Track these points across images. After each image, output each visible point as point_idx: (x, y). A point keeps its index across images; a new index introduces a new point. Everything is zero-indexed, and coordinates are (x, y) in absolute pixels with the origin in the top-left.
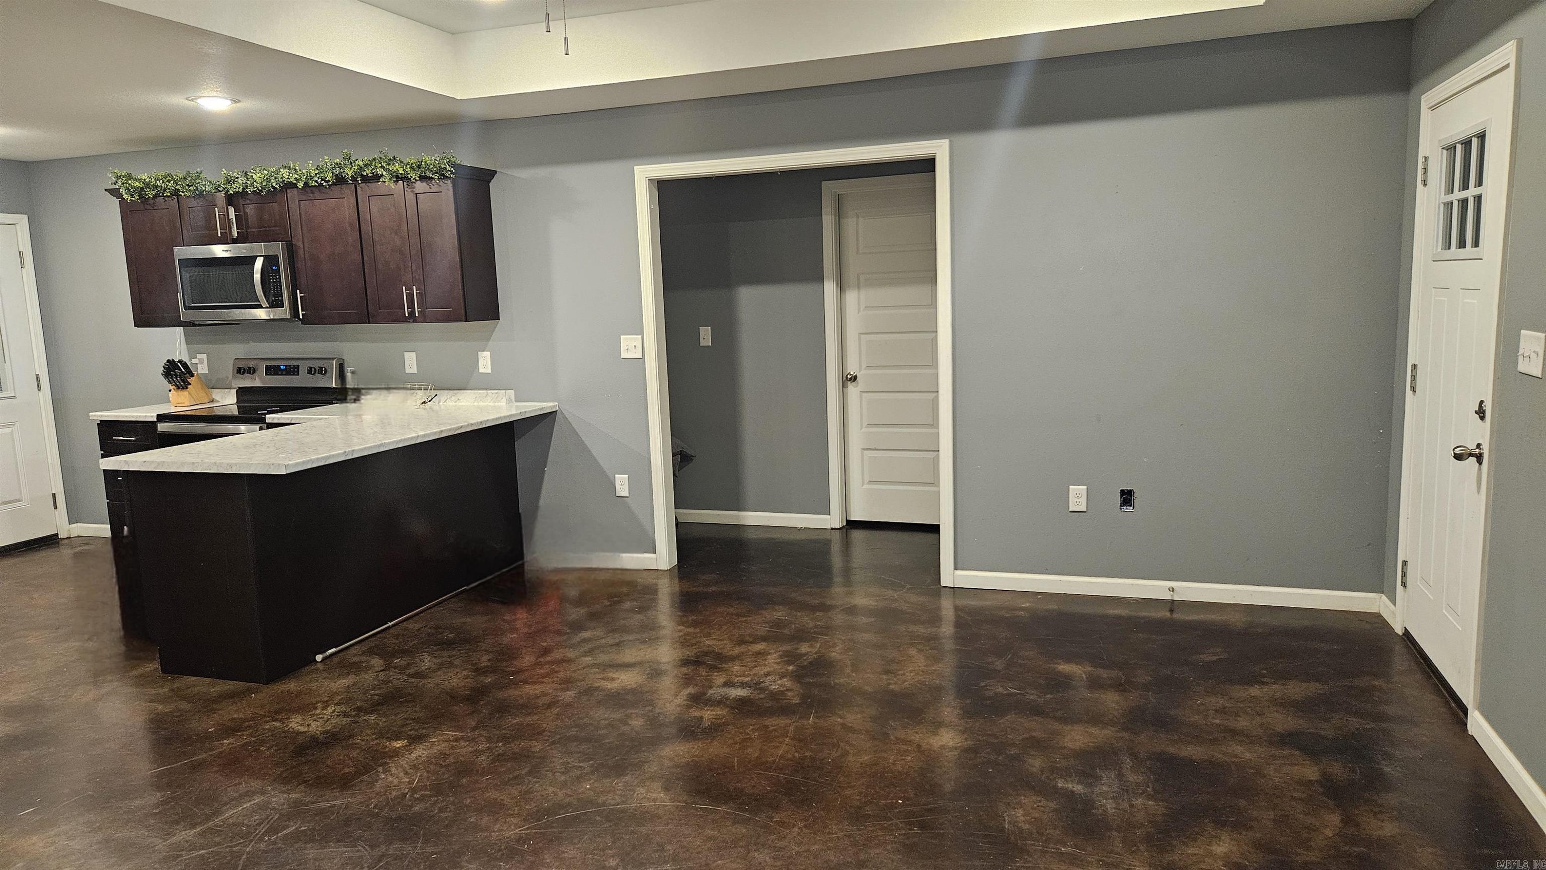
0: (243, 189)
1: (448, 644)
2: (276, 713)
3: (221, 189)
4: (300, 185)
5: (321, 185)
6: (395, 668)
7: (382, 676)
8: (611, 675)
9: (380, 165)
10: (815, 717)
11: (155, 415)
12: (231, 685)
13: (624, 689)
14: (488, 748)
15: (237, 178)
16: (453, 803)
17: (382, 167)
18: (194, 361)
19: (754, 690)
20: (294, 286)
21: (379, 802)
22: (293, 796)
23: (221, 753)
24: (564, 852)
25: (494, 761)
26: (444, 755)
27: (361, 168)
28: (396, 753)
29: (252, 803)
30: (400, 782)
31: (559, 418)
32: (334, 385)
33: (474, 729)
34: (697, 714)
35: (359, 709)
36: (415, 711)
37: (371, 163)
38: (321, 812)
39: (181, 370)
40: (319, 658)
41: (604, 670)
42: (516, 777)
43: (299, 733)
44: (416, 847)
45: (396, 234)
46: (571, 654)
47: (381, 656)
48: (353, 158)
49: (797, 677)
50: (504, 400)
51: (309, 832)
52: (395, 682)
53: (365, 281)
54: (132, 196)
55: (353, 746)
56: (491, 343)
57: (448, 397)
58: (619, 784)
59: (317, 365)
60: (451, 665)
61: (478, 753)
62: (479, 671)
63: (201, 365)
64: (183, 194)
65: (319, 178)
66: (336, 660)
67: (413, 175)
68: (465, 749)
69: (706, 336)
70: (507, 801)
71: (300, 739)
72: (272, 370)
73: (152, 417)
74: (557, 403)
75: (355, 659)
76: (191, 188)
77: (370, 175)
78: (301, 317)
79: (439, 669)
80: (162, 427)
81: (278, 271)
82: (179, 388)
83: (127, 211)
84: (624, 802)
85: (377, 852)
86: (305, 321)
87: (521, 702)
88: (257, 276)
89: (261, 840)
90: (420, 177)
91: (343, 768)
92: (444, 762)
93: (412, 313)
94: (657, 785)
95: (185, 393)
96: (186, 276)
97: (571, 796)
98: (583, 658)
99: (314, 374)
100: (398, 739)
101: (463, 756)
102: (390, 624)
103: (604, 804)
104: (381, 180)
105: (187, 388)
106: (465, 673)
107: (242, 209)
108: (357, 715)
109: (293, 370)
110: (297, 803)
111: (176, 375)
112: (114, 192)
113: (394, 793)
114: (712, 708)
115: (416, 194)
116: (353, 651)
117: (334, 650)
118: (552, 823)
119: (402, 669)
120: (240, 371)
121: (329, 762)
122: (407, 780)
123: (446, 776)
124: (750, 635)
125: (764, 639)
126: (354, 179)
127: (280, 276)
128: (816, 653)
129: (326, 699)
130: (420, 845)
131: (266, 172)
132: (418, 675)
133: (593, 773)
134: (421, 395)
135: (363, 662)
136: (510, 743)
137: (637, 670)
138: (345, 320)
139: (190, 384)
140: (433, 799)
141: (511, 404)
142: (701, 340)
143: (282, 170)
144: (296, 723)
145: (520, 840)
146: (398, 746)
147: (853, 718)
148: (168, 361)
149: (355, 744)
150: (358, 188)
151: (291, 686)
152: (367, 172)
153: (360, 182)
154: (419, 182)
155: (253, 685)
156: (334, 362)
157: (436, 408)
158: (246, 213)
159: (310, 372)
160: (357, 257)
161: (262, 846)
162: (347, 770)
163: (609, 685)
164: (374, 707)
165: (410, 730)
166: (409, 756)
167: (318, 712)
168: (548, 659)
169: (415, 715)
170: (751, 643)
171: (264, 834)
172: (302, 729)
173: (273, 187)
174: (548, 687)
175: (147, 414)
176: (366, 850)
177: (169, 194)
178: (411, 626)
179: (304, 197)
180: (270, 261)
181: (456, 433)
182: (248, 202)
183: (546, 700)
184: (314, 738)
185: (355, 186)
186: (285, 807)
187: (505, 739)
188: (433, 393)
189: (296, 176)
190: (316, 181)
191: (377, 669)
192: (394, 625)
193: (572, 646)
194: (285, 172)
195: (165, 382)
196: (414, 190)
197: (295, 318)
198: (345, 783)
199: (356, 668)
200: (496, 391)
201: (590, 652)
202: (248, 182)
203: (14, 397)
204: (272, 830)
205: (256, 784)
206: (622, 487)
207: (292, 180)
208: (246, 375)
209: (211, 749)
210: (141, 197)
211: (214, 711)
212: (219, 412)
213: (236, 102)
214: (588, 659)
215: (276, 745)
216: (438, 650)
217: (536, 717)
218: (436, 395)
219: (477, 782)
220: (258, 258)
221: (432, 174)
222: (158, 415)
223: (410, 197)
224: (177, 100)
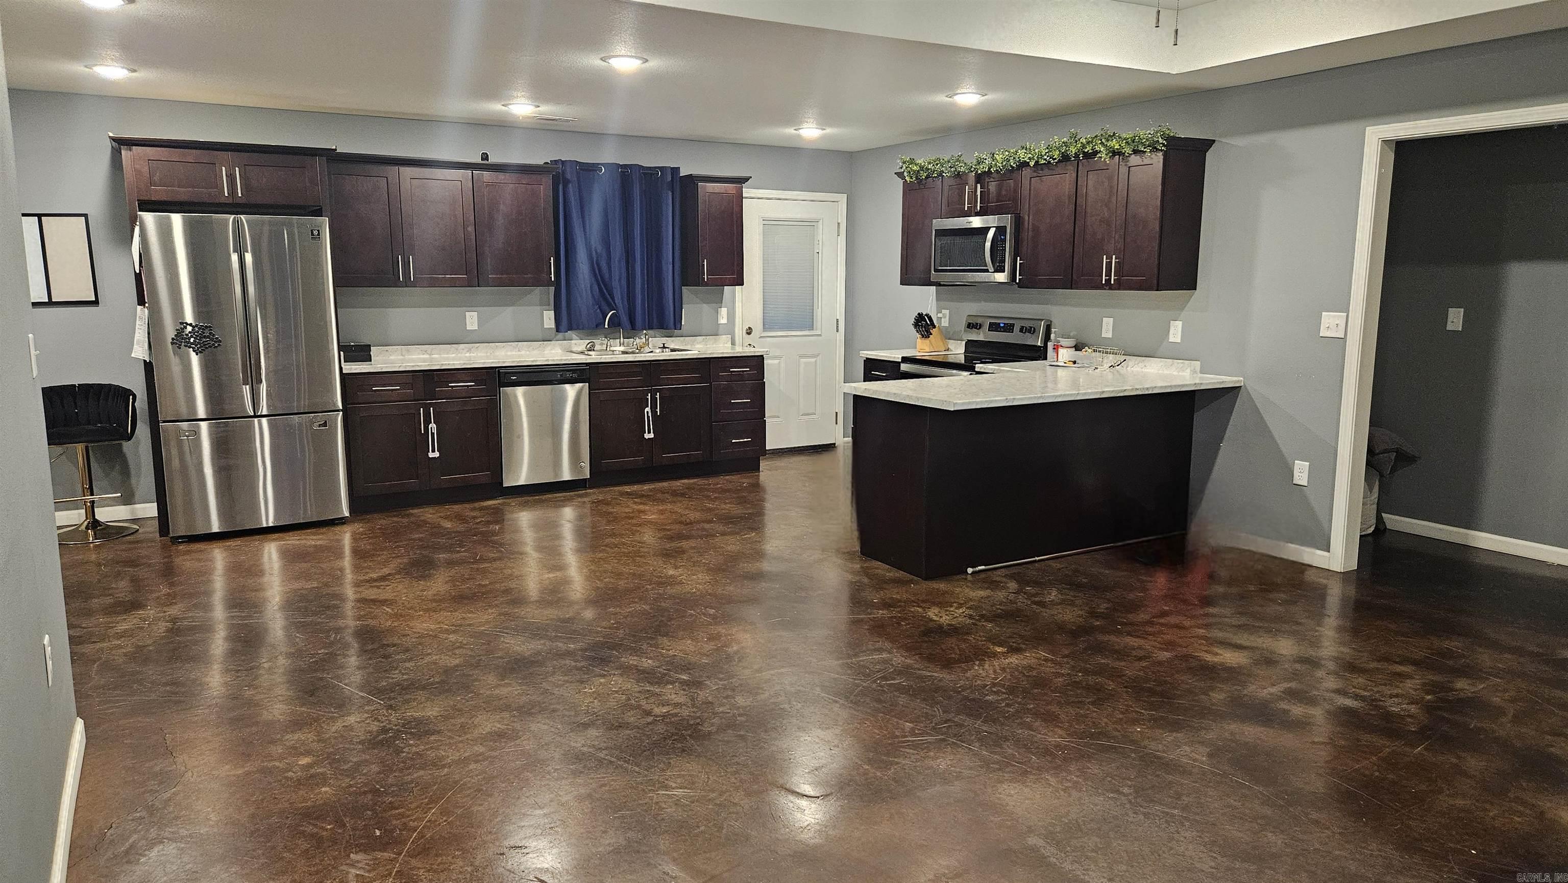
0: (989, 169)
1: (1078, 587)
2: (923, 601)
3: (973, 169)
4: (1032, 164)
5: (1049, 162)
6: (1025, 593)
7: (1012, 596)
8: (1216, 650)
9: (1100, 142)
10: (1426, 749)
11: (901, 357)
12: (900, 574)
13: (1222, 664)
14: (1068, 674)
15: (986, 159)
16: (1019, 703)
17: (1102, 143)
18: (940, 315)
19: (1366, 705)
20: (1016, 253)
21: (965, 684)
22: (909, 661)
23: (875, 618)
24: (1089, 768)
25: (1068, 685)
26: (1030, 668)
27: (1084, 146)
28: (995, 655)
29: (881, 656)
30: (986, 676)
31: (1242, 395)
32: (1039, 344)
33: (1064, 657)
34: (1286, 707)
35: (982, 616)
36: (1025, 630)
37: (1093, 140)
38: (921, 678)
39: (927, 322)
40: (970, 570)
41: (1211, 644)
42: (1081, 702)
43: (931, 620)
44: (976, 723)
45: (1106, 206)
46: (1187, 623)
47: (1018, 582)
48: (1078, 137)
49: (1429, 708)
50: (1188, 370)
51: (907, 687)
52: (1019, 604)
53: (1073, 250)
54: (911, 178)
55: (965, 641)
56: (1184, 314)
57: (1136, 362)
58: (1169, 737)
59: (1027, 324)
60: (1072, 604)
61: (1058, 675)
62: (1093, 614)
63: (943, 319)
64: (945, 175)
65: (1048, 156)
66: (983, 576)
67: (1128, 150)
68: (1049, 669)
69: (1455, 319)
70: (1063, 716)
71: (931, 625)
72: (994, 327)
73: (898, 358)
74: (1242, 379)
75: (998, 579)
76: (952, 169)
77: (1090, 151)
78: (1017, 281)
79: (1060, 604)
80: (904, 367)
81: (1005, 240)
82: (923, 337)
83: (909, 190)
84: (1164, 752)
85: (946, 716)
86: (1021, 285)
87: (1117, 647)
88: (988, 245)
89: (875, 681)
90: (1134, 150)
91: (951, 654)
92: (1027, 673)
93: (1108, 281)
94: (1204, 750)
95: (927, 341)
96: (939, 243)
97: (1119, 731)
98: (1197, 630)
99: (1025, 332)
100: (1001, 645)
101: (1044, 673)
102: (1037, 558)
103: (1145, 747)
104: (1098, 156)
105: (929, 337)
106: (1080, 612)
107: (986, 187)
108: (979, 620)
109: (1009, 328)
110: (908, 667)
111: (922, 325)
112: (900, 175)
113: (979, 682)
114: (1306, 707)
115: (1129, 167)
116: (999, 572)
117: (983, 567)
118: (1091, 745)
119: (1030, 596)
120: (971, 326)
121: (943, 647)
122: (993, 676)
123: (1024, 683)
124: (1399, 656)
125: (1415, 663)
126: (1077, 156)
127: (1005, 244)
128: (1473, 693)
129: (962, 602)
130: (979, 722)
131: (1007, 153)
132: (1042, 604)
133: (1149, 721)
134: (1111, 359)
135: (1002, 583)
136: (1088, 676)
137: (1246, 653)
138: (1052, 285)
139: (931, 334)
140: (1004, 695)
141: (1195, 375)
142: (1449, 323)
143: (1019, 151)
144: (933, 613)
145: (1058, 746)
146: (999, 651)
147: (1474, 763)
148: (919, 314)
149: (968, 639)
150: (1080, 163)
151: (941, 586)
152: (1088, 149)
153: (1081, 158)
154: (1133, 156)
155: (916, 578)
156: (1043, 323)
157: (1122, 372)
158: (989, 190)
159: (1021, 331)
160: (1070, 227)
161: (874, 686)
162: (953, 656)
163: (1209, 658)
164: (995, 618)
165: (1013, 642)
166: (1003, 660)
167: (952, 609)
168: (1162, 621)
169: (1023, 633)
170: (1396, 663)
171: (878, 679)
172: (935, 618)
173: (1011, 166)
174: (1147, 644)
175: (895, 355)
176: (939, 712)
177: (936, 175)
178: (1054, 565)
179: (1035, 174)
180: (1001, 230)
181: (1118, 395)
182: (992, 180)
183: (1141, 653)
184: (941, 627)
185: (1078, 162)
186: (899, 665)
187: (1086, 672)
188: (1123, 358)
189: (1030, 155)
190: (1045, 159)
191: (1011, 591)
192: (1039, 561)
193: (1193, 617)
194: (1021, 153)
195: (914, 331)
196: (1128, 163)
197: (1012, 281)
198: (947, 664)
199: (994, 585)
200: (1182, 361)
201: (1207, 626)
202: (993, 163)
203: (820, 335)
204: (884, 678)
205: (888, 645)
206: (1300, 474)
207: (1026, 159)
208: (974, 329)
209: (870, 614)
210: (917, 178)
211: (882, 589)
212: (951, 359)
213: (983, 96)
214: (1201, 632)
215: (913, 624)
216: (1067, 589)
217: (1123, 664)
218: (1125, 360)
219: (1046, 694)
220: (992, 229)
221: (1145, 148)
222: (903, 358)
223: (1123, 170)
224: (941, 98)
